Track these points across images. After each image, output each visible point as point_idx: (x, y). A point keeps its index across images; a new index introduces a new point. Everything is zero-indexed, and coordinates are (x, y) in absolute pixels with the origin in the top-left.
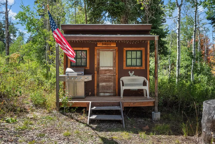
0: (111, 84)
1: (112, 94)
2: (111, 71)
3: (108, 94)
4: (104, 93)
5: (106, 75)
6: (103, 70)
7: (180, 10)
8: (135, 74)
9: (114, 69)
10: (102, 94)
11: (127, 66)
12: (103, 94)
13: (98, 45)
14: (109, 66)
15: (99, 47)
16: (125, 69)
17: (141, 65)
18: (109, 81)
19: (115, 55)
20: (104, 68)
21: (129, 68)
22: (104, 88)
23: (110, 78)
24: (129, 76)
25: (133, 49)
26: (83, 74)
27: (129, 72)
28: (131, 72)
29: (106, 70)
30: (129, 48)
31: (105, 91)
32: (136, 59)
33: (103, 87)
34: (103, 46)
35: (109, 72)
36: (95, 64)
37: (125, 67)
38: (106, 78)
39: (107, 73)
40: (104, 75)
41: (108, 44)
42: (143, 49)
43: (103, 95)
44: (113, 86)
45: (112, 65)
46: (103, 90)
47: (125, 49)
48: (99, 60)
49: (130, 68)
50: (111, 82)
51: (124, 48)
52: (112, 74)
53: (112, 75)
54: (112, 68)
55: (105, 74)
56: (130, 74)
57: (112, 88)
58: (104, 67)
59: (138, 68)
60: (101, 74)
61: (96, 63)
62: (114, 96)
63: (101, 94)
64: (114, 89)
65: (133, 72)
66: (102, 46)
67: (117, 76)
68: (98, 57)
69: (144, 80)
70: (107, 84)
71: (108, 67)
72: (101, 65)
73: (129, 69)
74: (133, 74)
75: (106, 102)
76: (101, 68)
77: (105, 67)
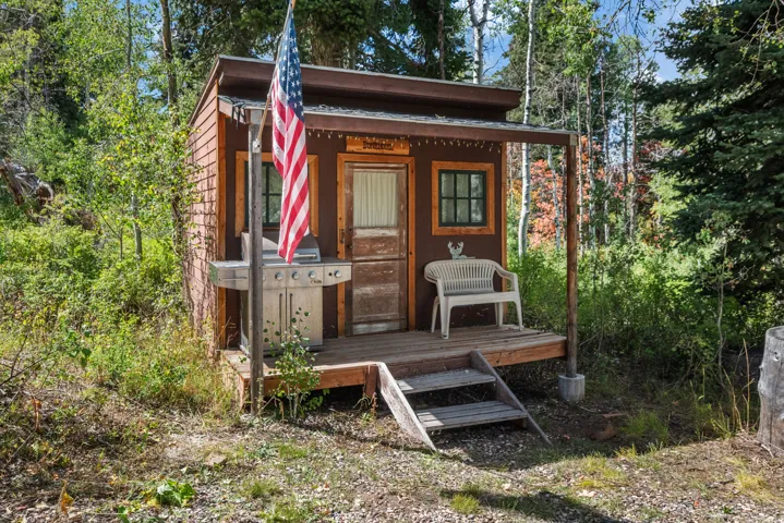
0: (393, 288)
1: (396, 326)
2: (390, 243)
3: (381, 327)
4: (370, 322)
5: (374, 257)
6: (365, 239)
7: (482, 38)
8: (467, 253)
9: (401, 236)
10: (361, 328)
11: (441, 224)
12: (365, 326)
13: (349, 148)
14: (385, 224)
15: (353, 152)
16: (438, 233)
17: (484, 222)
18: (385, 279)
19: (404, 185)
20: (367, 230)
21: (447, 230)
22: (369, 306)
23: (388, 268)
24: (450, 257)
25: (461, 166)
26: (319, 259)
27: (450, 245)
28: (455, 246)
29: (375, 240)
30: (449, 163)
31: (373, 316)
32: (467, 201)
33: (367, 302)
34: (367, 150)
35: (385, 248)
36: (339, 216)
37: (436, 229)
38: (376, 268)
39: (380, 249)
40: (370, 258)
41: (382, 146)
42: (488, 166)
43: (367, 331)
44: (397, 296)
45: (393, 222)
46: (366, 313)
47: (436, 165)
48: (350, 203)
49: (453, 231)
50: (393, 281)
51: (434, 162)
52: (394, 252)
53: (396, 256)
54: (393, 233)
55: (373, 252)
56: (452, 250)
57: (395, 302)
58: (369, 228)
59: (474, 230)
60: (359, 256)
61: (341, 213)
62: (400, 331)
63: (360, 326)
64: (400, 305)
65: (462, 245)
66: (363, 151)
67: (412, 259)
68: (349, 191)
69: (495, 272)
70: (380, 291)
71: (382, 228)
72: (356, 223)
73: (451, 234)
74: (460, 250)
75: (427, 360)
76: (359, 233)
77: (374, 228)
